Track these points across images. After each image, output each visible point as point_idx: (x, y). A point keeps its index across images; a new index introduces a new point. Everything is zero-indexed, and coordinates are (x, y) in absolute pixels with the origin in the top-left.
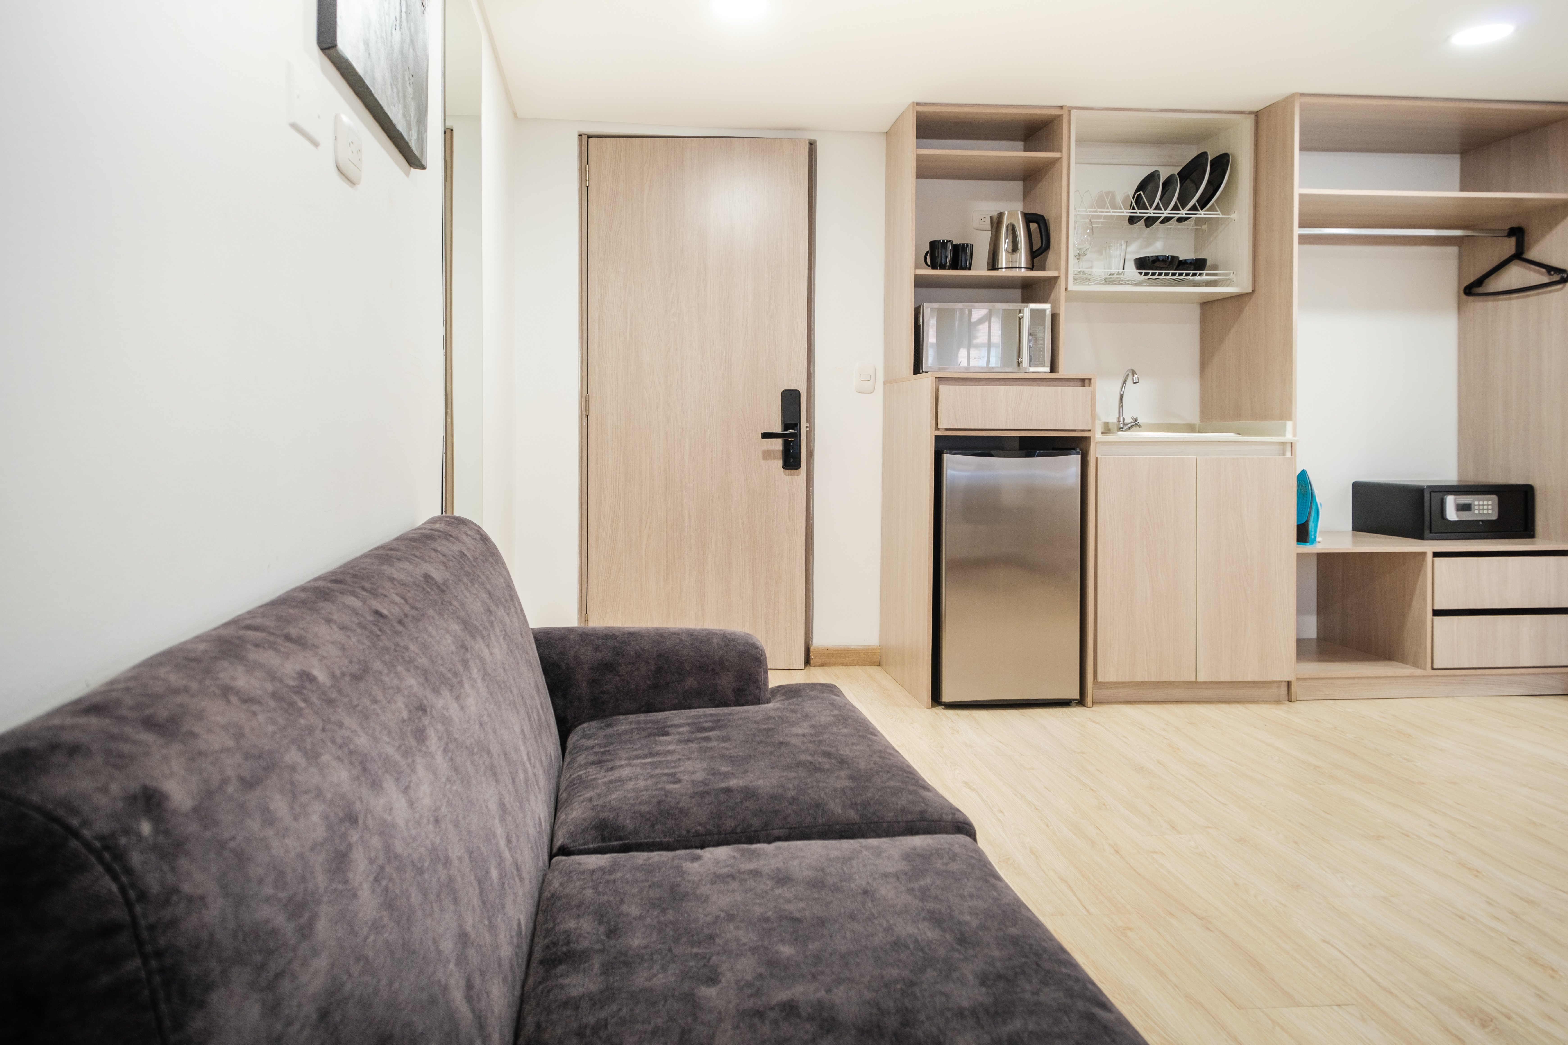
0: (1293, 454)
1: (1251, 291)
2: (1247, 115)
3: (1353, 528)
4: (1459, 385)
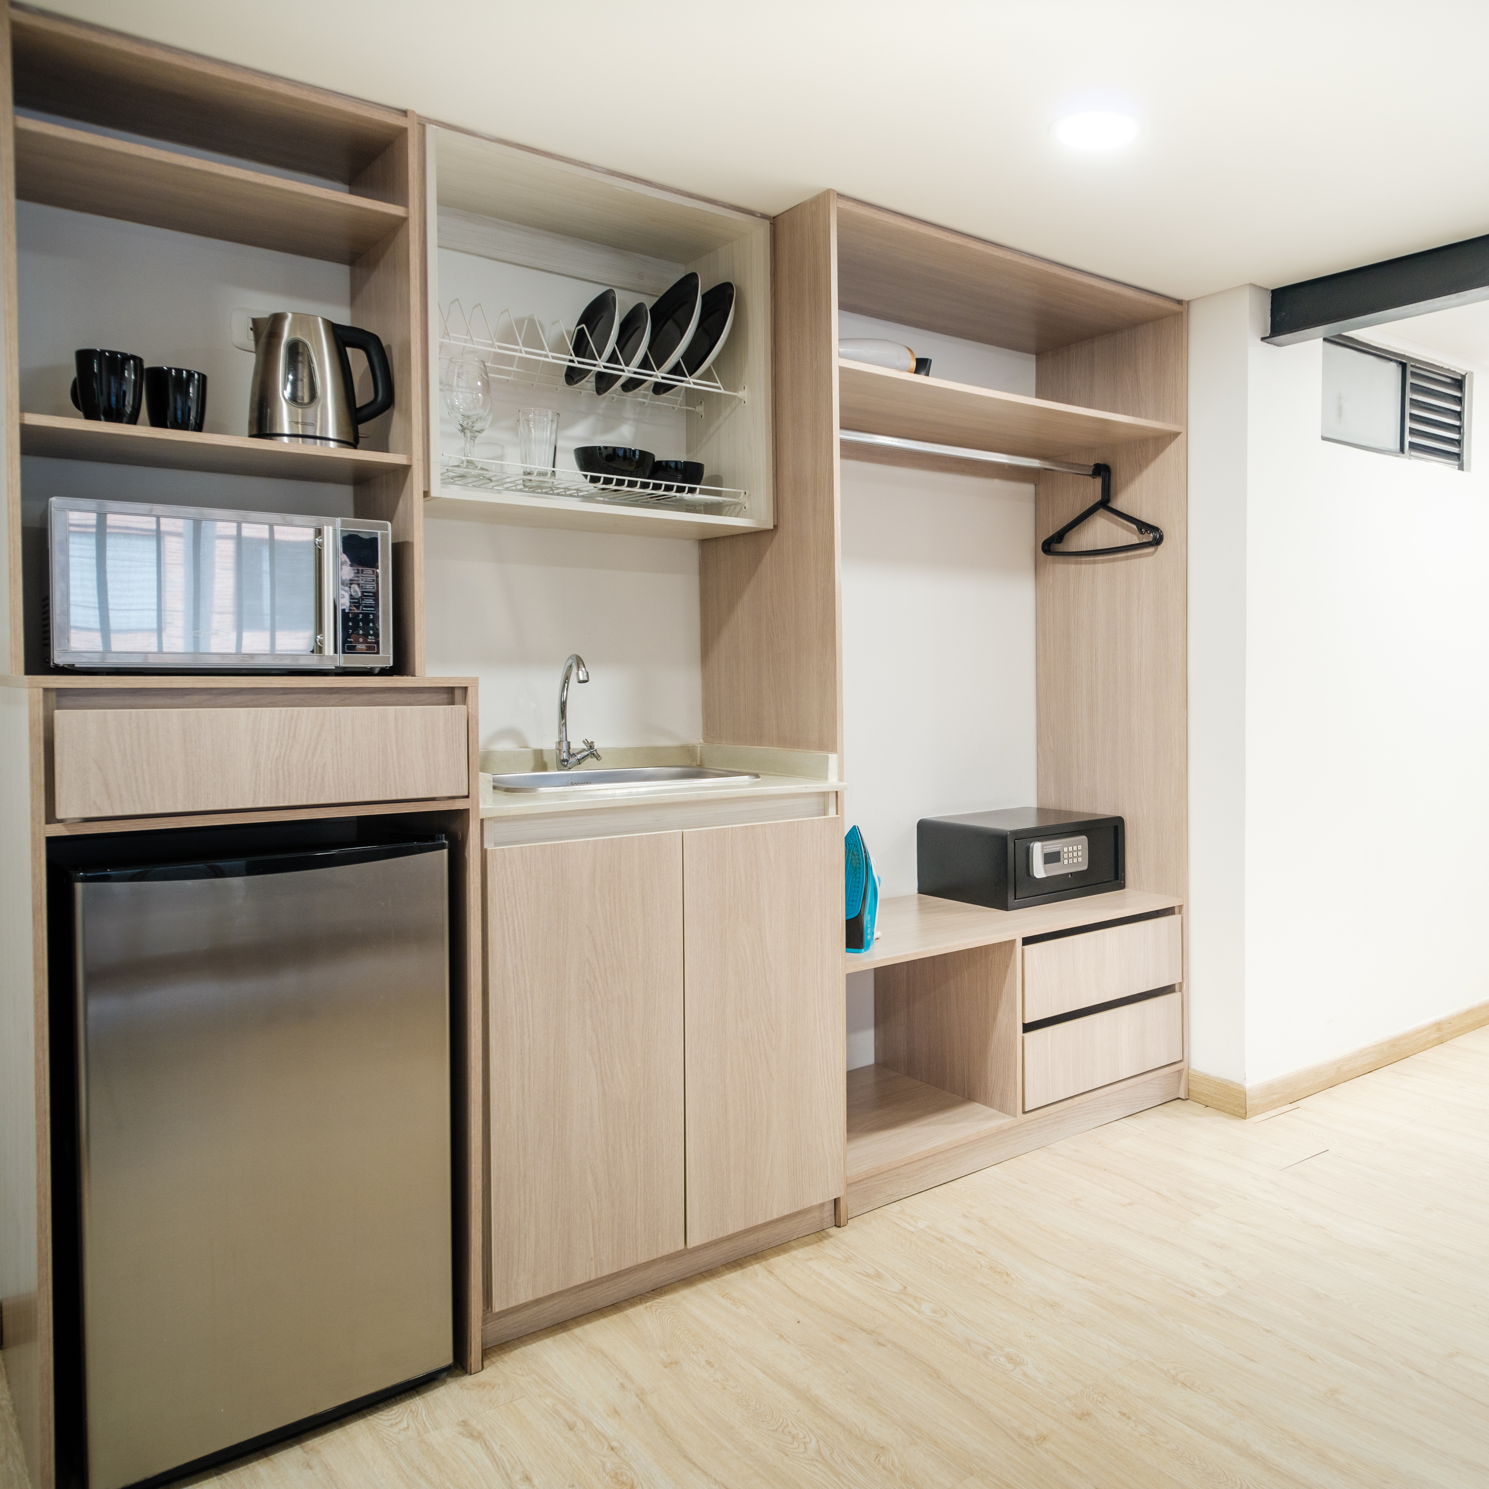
0: (839, 808)
1: (772, 527)
2: (758, 219)
3: (919, 891)
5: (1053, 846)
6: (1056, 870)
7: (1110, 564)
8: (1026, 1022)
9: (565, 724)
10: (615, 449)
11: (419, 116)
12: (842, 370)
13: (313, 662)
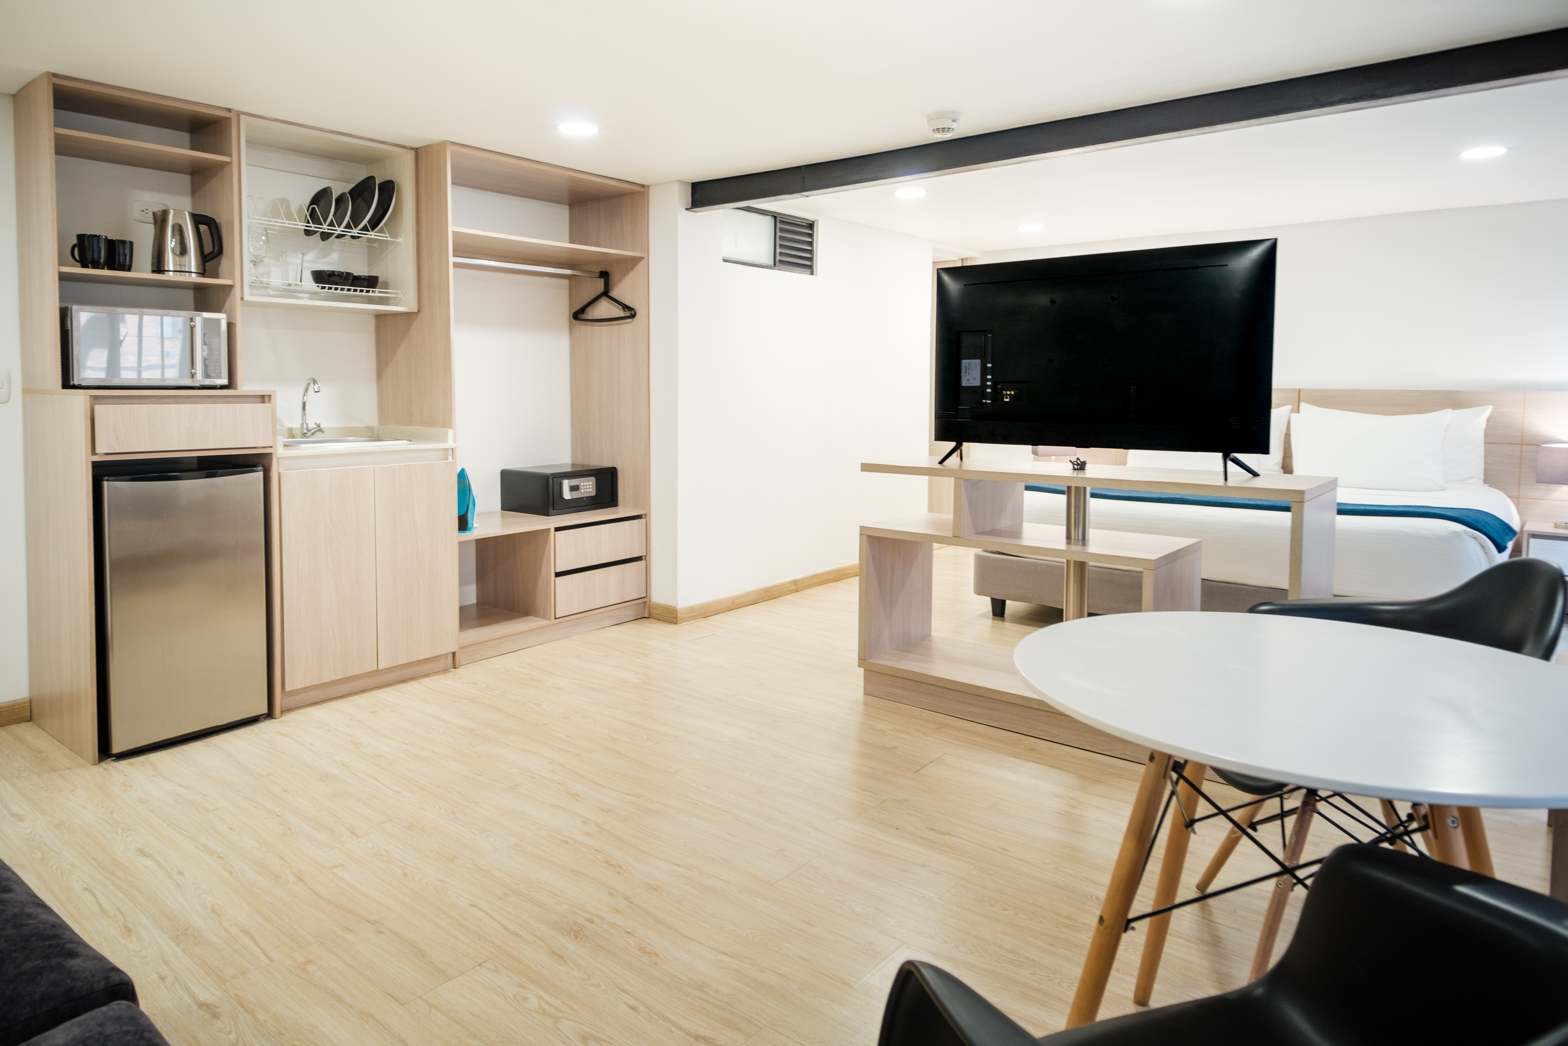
0: (454, 458)
1: (416, 311)
2: (409, 150)
3: (502, 508)
4: (571, 389)
5: (575, 482)
6: (577, 495)
7: (609, 327)
8: (557, 571)
9: (305, 414)
10: (333, 271)
11: (237, 111)
12: (454, 232)
13: (188, 382)
